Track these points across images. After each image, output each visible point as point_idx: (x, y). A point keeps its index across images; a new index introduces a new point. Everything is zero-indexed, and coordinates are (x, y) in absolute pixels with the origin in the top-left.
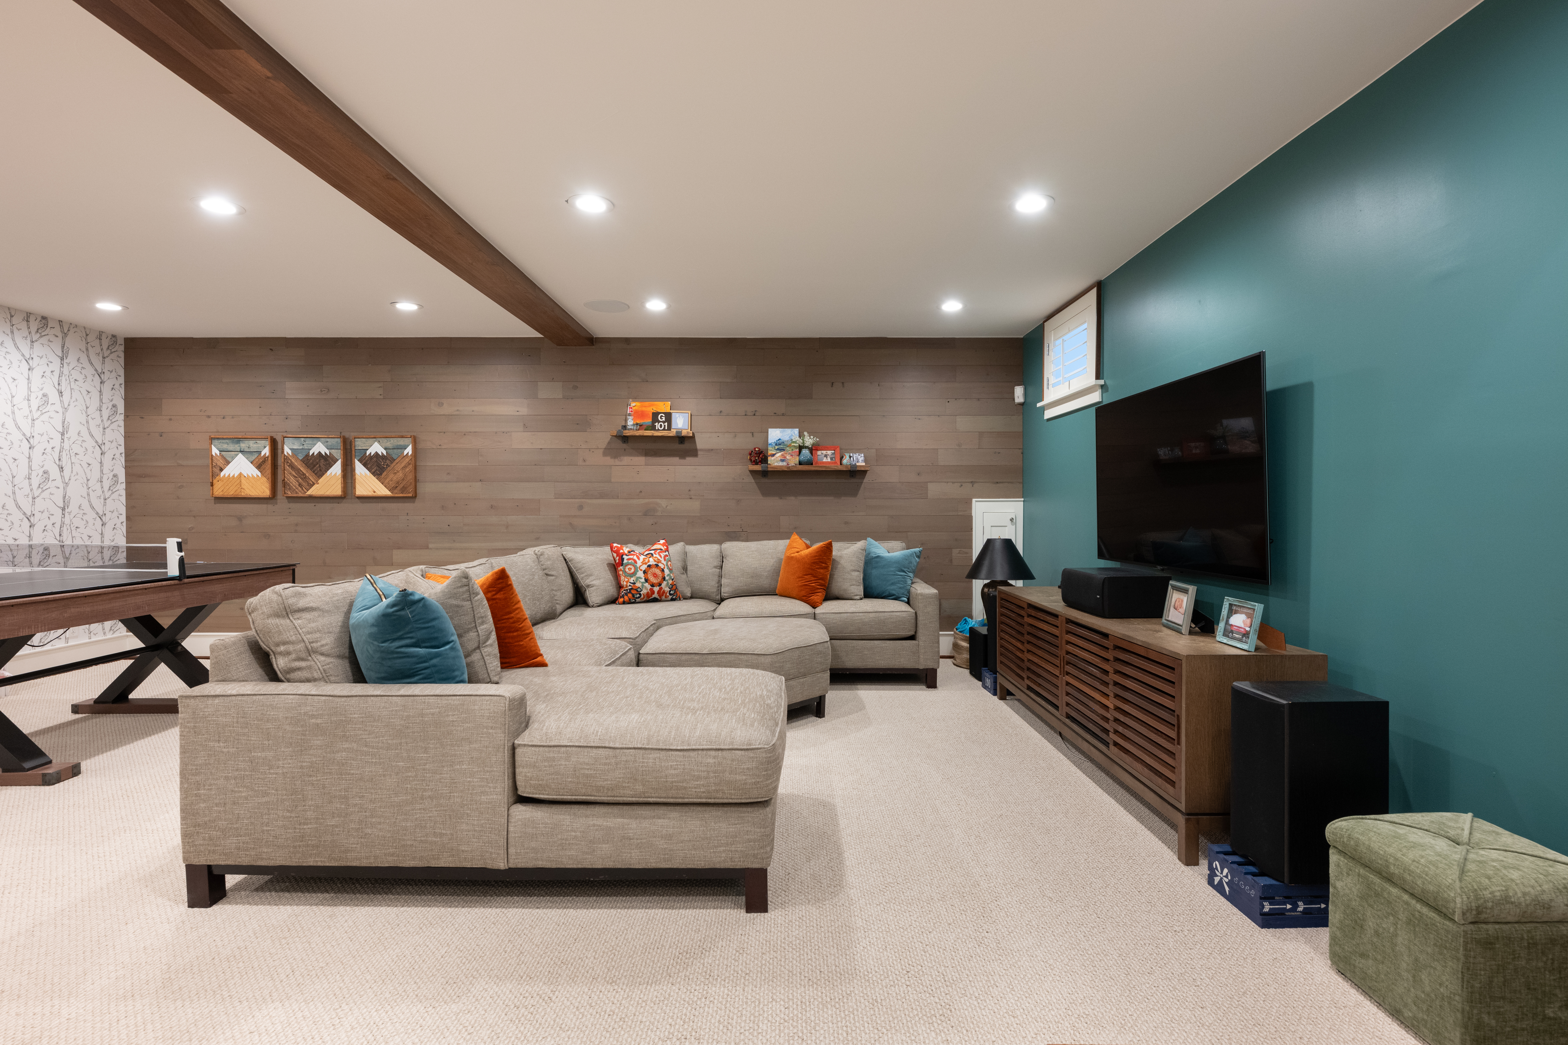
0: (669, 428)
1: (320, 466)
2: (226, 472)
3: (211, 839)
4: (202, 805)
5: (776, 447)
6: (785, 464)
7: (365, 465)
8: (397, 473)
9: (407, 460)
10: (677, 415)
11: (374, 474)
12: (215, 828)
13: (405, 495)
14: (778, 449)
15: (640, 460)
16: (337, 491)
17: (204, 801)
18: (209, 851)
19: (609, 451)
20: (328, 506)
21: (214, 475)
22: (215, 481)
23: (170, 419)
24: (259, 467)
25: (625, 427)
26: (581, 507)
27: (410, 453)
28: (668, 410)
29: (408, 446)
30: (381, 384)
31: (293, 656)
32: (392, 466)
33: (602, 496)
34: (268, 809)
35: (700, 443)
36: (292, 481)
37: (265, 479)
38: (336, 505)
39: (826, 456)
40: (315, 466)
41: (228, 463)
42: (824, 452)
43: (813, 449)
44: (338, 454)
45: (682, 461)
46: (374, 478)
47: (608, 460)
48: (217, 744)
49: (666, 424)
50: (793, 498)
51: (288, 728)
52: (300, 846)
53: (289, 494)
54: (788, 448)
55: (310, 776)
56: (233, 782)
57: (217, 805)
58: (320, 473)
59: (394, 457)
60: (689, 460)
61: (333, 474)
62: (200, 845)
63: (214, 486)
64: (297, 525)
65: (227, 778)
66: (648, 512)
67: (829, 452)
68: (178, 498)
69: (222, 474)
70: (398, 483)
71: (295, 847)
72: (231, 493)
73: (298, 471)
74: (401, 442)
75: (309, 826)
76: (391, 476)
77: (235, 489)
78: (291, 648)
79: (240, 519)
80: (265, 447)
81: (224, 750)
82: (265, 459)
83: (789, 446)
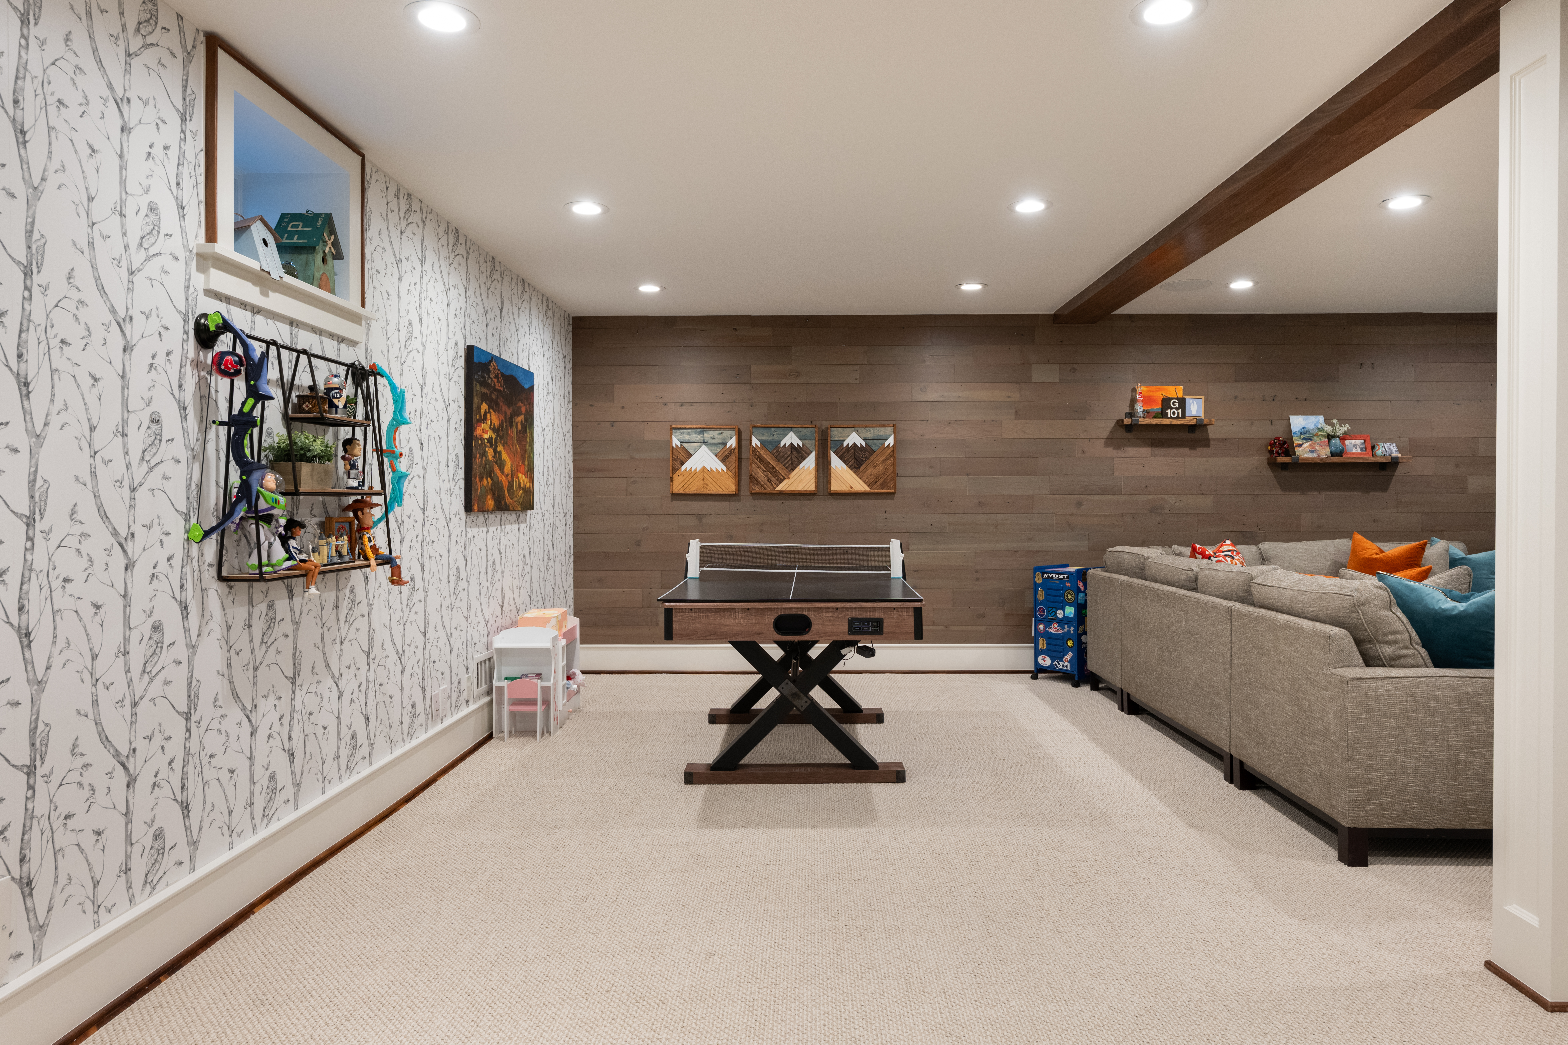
0: (1184, 416)
1: (792, 459)
2: (689, 465)
3: (1381, 804)
4: (1374, 775)
5: (1302, 437)
6: (1315, 455)
7: (841, 458)
8: (876, 466)
9: (889, 452)
10: (1191, 401)
11: (851, 467)
12: (1386, 794)
13: (886, 491)
14: (1304, 439)
15: (1145, 451)
16: (809, 485)
17: (1376, 771)
18: (1378, 816)
19: (1112, 441)
20: (796, 503)
21: (675, 469)
22: (675, 476)
23: (623, 407)
24: (724, 460)
25: (1131, 415)
26: (1079, 504)
27: (892, 444)
28: (1180, 395)
29: (890, 436)
30: (856, 368)
31: (1401, 645)
32: (872, 458)
33: (1104, 491)
34: (1435, 777)
35: (1213, 433)
36: (761, 476)
37: (730, 473)
38: (805, 502)
39: (1355, 446)
40: (786, 459)
41: (690, 455)
42: (1353, 442)
43: (1343, 439)
44: (810, 445)
45: (1193, 452)
46: (851, 472)
47: (1111, 452)
48: (1388, 721)
49: (1180, 411)
50: (1315, 493)
51: (1452, 706)
52: (1460, 811)
53: (757, 489)
54: (1315, 438)
55: (1473, 748)
56: (1402, 754)
57: (1388, 774)
58: (793, 467)
59: (875, 448)
60: (1200, 450)
61: (806, 467)
62: (1371, 810)
63: (674, 482)
64: (762, 524)
65: (1397, 751)
66: (1154, 510)
67: (1359, 442)
68: (631, 495)
69: (683, 468)
70: (877, 477)
71: (1455, 812)
72: (692, 489)
73: (767, 464)
74: (882, 432)
75: (1472, 793)
76: (870, 470)
77: (697, 485)
78: (1398, 637)
79: (700, 517)
80: (731, 438)
81: (1396, 726)
82: (731, 451)
83: (1316, 435)
